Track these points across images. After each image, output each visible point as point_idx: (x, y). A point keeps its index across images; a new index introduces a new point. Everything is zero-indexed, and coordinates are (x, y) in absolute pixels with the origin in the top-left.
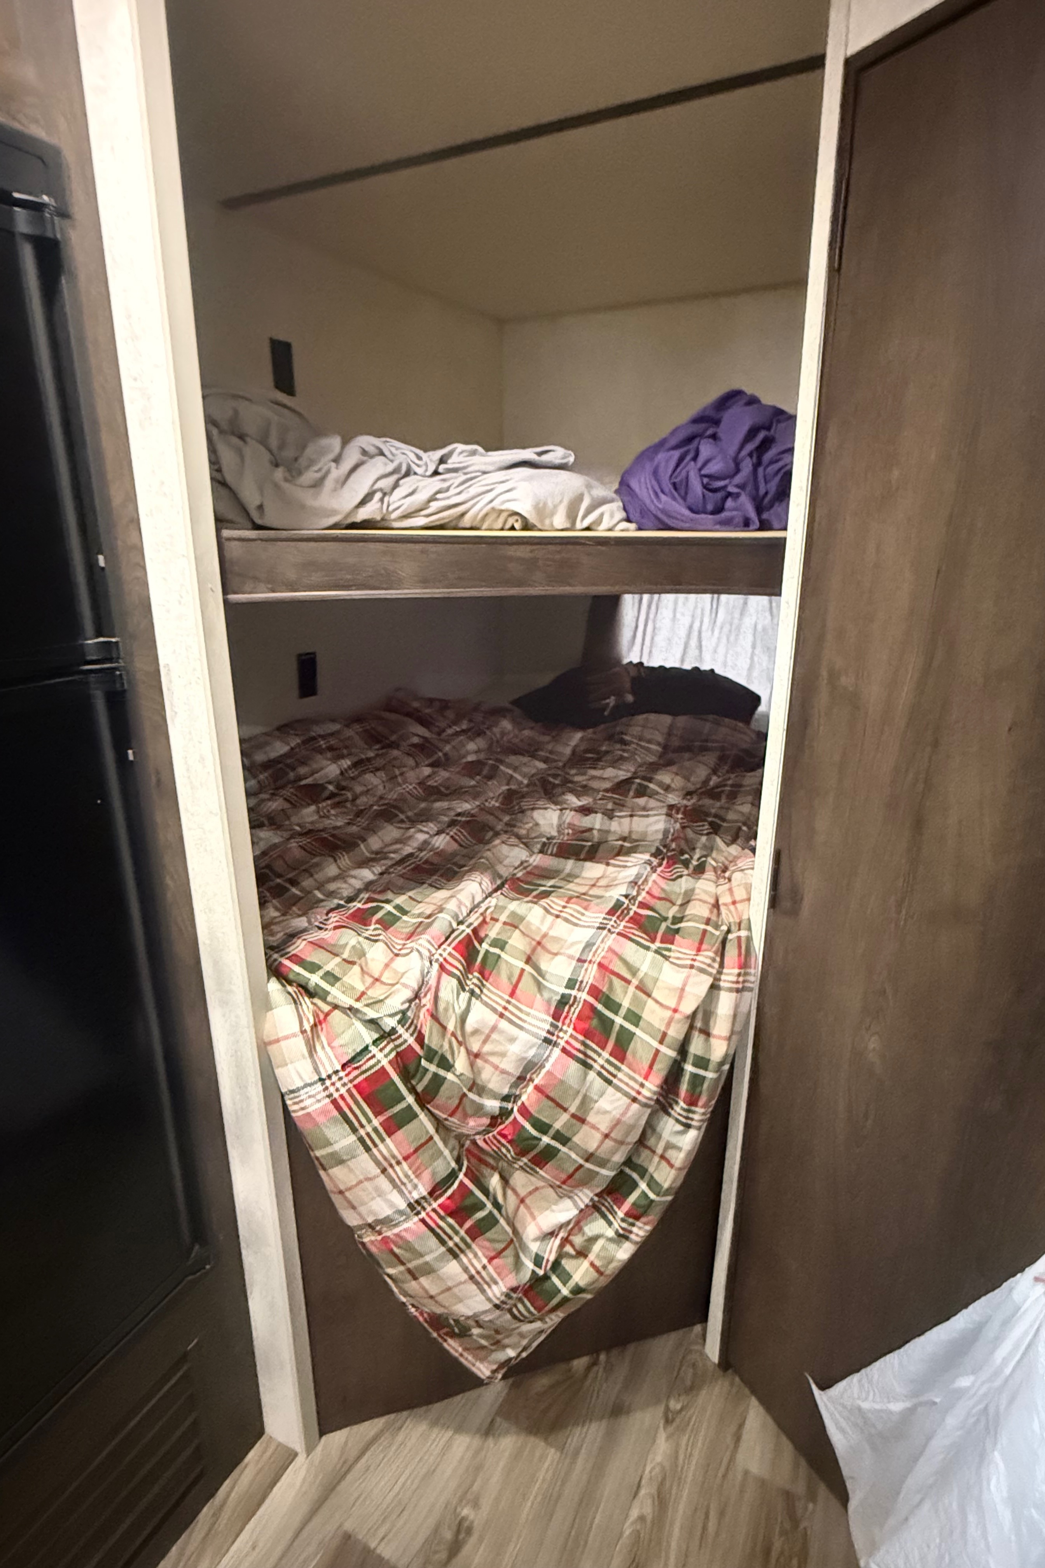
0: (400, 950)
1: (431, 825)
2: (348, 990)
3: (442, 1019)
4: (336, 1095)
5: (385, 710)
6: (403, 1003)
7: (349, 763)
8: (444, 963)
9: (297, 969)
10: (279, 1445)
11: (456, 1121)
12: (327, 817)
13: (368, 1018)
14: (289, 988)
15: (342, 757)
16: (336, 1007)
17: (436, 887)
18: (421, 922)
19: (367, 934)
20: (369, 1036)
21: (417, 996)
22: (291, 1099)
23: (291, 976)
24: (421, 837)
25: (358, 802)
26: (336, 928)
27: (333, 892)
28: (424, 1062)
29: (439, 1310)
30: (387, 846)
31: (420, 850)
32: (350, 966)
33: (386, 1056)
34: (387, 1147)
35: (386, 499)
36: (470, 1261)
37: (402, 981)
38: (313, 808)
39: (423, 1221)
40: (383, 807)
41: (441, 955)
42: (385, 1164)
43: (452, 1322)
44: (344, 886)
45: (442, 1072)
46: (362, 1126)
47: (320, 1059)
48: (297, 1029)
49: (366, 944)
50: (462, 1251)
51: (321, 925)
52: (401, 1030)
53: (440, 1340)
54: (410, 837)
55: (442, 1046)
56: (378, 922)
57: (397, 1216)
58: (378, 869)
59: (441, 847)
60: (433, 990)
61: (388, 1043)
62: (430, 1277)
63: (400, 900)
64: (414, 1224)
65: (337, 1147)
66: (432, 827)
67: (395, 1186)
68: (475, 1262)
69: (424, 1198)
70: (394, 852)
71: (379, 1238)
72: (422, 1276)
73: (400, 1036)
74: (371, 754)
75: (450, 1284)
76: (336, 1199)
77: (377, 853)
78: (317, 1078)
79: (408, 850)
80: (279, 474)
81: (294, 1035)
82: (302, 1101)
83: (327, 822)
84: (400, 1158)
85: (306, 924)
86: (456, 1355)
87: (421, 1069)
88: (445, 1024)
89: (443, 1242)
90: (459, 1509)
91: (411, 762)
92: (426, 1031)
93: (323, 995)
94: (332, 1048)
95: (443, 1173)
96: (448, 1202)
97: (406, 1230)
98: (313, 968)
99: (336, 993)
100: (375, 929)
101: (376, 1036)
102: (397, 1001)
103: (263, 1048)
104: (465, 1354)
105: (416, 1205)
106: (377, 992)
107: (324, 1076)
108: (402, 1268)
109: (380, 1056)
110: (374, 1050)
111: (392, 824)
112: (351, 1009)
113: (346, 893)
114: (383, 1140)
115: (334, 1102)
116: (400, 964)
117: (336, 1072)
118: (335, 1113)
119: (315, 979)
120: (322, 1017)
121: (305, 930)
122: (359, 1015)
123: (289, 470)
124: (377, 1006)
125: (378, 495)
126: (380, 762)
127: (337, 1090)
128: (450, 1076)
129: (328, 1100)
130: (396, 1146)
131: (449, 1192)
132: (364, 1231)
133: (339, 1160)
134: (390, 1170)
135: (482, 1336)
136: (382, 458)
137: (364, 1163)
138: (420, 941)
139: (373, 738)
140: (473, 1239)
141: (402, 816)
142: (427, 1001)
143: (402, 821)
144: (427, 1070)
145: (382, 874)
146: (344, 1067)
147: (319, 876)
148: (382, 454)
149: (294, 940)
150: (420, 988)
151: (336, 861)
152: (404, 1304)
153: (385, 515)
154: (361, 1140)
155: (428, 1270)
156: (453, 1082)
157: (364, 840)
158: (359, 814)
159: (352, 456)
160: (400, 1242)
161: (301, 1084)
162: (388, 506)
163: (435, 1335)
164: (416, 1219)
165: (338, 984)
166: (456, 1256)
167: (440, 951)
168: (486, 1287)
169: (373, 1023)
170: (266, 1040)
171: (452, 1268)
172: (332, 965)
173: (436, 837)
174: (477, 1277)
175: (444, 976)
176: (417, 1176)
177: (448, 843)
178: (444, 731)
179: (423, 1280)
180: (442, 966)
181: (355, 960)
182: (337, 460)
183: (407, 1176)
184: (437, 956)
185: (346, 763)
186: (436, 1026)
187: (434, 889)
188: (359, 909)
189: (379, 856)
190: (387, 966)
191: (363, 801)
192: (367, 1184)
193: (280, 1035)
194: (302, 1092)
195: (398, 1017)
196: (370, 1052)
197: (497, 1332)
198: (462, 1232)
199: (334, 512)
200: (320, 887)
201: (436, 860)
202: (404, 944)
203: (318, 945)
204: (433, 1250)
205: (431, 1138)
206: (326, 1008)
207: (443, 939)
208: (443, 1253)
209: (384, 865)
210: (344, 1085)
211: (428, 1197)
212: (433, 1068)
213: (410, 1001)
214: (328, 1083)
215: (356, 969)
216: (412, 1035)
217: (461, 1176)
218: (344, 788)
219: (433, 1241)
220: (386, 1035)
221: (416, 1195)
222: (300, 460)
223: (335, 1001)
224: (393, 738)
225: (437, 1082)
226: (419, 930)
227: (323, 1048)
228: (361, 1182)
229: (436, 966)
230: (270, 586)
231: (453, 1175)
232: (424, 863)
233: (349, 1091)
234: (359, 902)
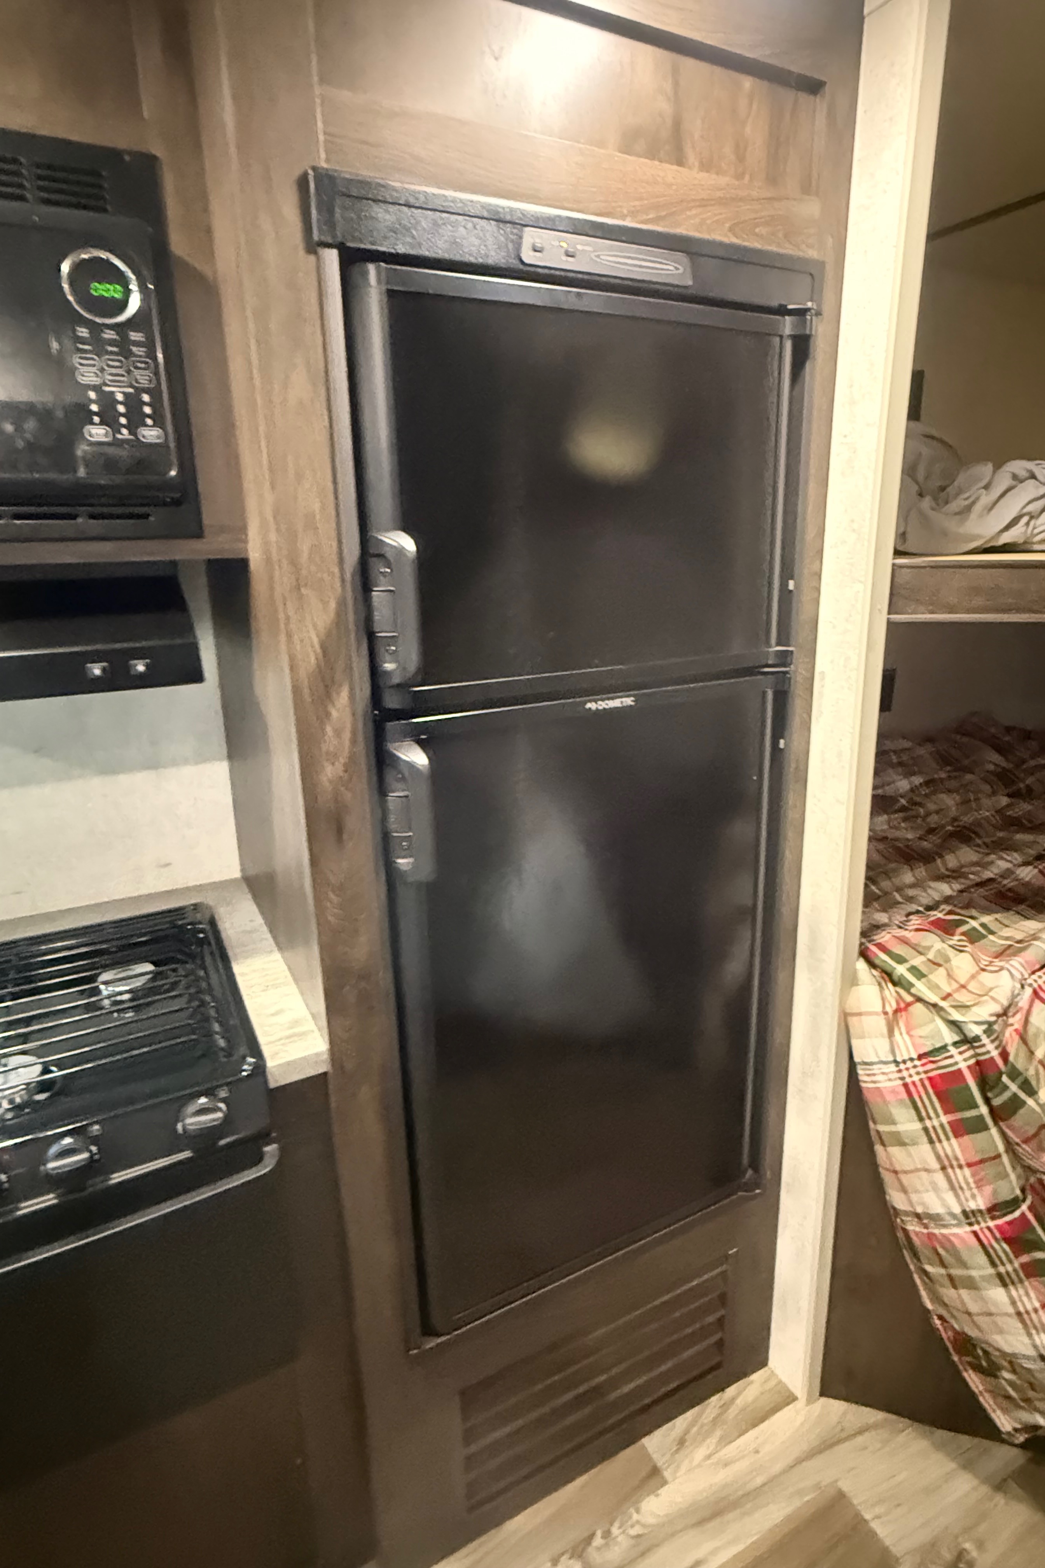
0: (986, 966)
1: (1015, 855)
2: (934, 987)
3: (1031, 1044)
4: (908, 1080)
5: (958, 733)
6: (991, 1015)
7: (921, 781)
8: (1039, 990)
9: (884, 956)
10: (780, 1382)
11: (1027, 1148)
12: (897, 828)
13: (951, 1018)
14: (874, 972)
15: (914, 774)
16: (919, 1000)
17: (1022, 915)
18: (1010, 946)
19: (951, 943)
20: (949, 1036)
21: (1005, 1013)
22: (863, 1069)
23: (877, 962)
24: (1003, 865)
25: (929, 820)
26: (917, 930)
27: (912, 898)
28: (1005, 1079)
29: (972, 1333)
30: (962, 866)
31: (1003, 876)
32: (936, 967)
33: (965, 1060)
34: (951, 1145)
35: (1032, 523)
36: (1020, 1297)
37: (991, 994)
38: (885, 817)
39: (975, 1233)
40: (958, 829)
41: (1035, 981)
42: (946, 1163)
43: (980, 1352)
44: (924, 894)
45: (1022, 1095)
46: (930, 1118)
47: (898, 1044)
48: (879, 1009)
49: (951, 953)
50: (1013, 1283)
51: (901, 925)
52: (985, 1040)
53: (961, 1367)
54: (992, 862)
55: (1027, 1070)
56: (963, 934)
57: (947, 1218)
58: (957, 886)
59: (1027, 879)
60: (1024, 1012)
61: (968, 1049)
62: (973, 1292)
63: (986, 919)
64: (966, 1232)
65: (900, 1128)
66: (1017, 857)
67: (952, 1188)
68: (1025, 1299)
69: (980, 1211)
70: (972, 873)
71: (925, 1231)
72: (963, 1288)
73: (983, 1045)
74: (943, 775)
75: (993, 1310)
76: (887, 1177)
77: (954, 871)
78: (891, 1058)
79: (988, 874)
80: (927, 503)
81: (876, 1014)
82: (874, 1075)
83: (898, 834)
84: (963, 1162)
85: (886, 921)
86: (976, 1391)
87: (1001, 1086)
88: (1033, 1049)
89: (993, 1264)
90: (960, 1539)
91: (987, 788)
92: (1012, 1050)
93: (907, 986)
94: (911, 1036)
95: (1005, 1195)
96: (1007, 1227)
97: (954, 1235)
98: (900, 960)
99: (920, 987)
100: (959, 941)
101: (957, 1038)
102: (986, 1011)
103: (845, 1018)
104: (987, 1395)
105: (971, 1215)
106: (963, 997)
107: (899, 1059)
108: (943, 1271)
109: (958, 1058)
110: (953, 1050)
111: (969, 846)
112: (935, 1006)
113: (926, 901)
114: (948, 1139)
115: (906, 1085)
116: (986, 978)
117: (912, 1060)
118: (904, 1096)
119: (901, 970)
120: (902, 1005)
121: (885, 925)
122: (942, 1013)
123: (935, 499)
124: (964, 1011)
125: (1025, 519)
126: (953, 784)
127: (911, 1076)
128: (1030, 1102)
129: (900, 1082)
130: (962, 1151)
131: (1009, 1218)
132: (909, 1219)
133: (900, 1141)
134: (950, 1170)
135: (1011, 1383)
136: (1033, 481)
137: (923, 1153)
138: (1012, 962)
139: (944, 760)
140: (1028, 1276)
141: (979, 841)
142: (1016, 1021)
143: (978, 846)
144: (1006, 1088)
145: (961, 891)
146: (920, 1057)
147: (897, 881)
148: (1033, 476)
149: (879, 931)
150: (1010, 1006)
151: (912, 870)
152: (928, 1311)
153: (1028, 538)
154: (926, 1129)
155: (971, 1284)
156: (1033, 1110)
157: (941, 856)
158: (931, 831)
159: (1003, 481)
160: (948, 1245)
161: (876, 1060)
162: (1034, 528)
163: (956, 1358)
164: (968, 1229)
165: (923, 980)
166: (1005, 1285)
167: (1034, 977)
168: (1034, 1332)
169: (955, 1025)
170: (848, 1011)
171: (998, 1295)
172: (918, 961)
173: (1022, 868)
174: (1025, 1316)
175: (1037, 1002)
176: (978, 1187)
177: (1034, 877)
178: (1024, 762)
179: (964, 1293)
180: (1035, 992)
181: (941, 962)
182: (987, 487)
183: (968, 1184)
184: (1029, 981)
185: (917, 780)
186: (1023, 1048)
187: (1023, 918)
188: (939, 919)
189: (954, 875)
190: (973, 977)
191: (934, 819)
192: (923, 1174)
193: (863, 1010)
194: (875, 1067)
195: (985, 1027)
196: (948, 1051)
197: (1032, 1387)
198: (1016, 1265)
199: (979, 537)
200: (899, 890)
201: (1022, 891)
202: (991, 962)
203: (904, 941)
204: (980, 1268)
205: (999, 1156)
206: (909, 999)
207: (1037, 967)
208: (991, 1275)
209: (963, 884)
210: (918, 1073)
211: (985, 1212)
212: (1014, 1087)
213: (998, 1016)
214: (902, 1066)
215: (941, 971)
216: (997, 1048)
217: (1024, 1207)
218: (916, 804)
219: (982, 1259)
220: (967, 1041)
221: (972, 1205)
222: (949, 489)
223: (919, 994)
224: (966, 762)
225: (1015, 1104)
226: (1008, 952)
227: (901, 1034)
228: (917, 1170)
229: (1028, 991)
230: (931, 608)
231: (1014, 1203)
232: (1007, 891)
233: (921, 1080)
234: (940, 912)
